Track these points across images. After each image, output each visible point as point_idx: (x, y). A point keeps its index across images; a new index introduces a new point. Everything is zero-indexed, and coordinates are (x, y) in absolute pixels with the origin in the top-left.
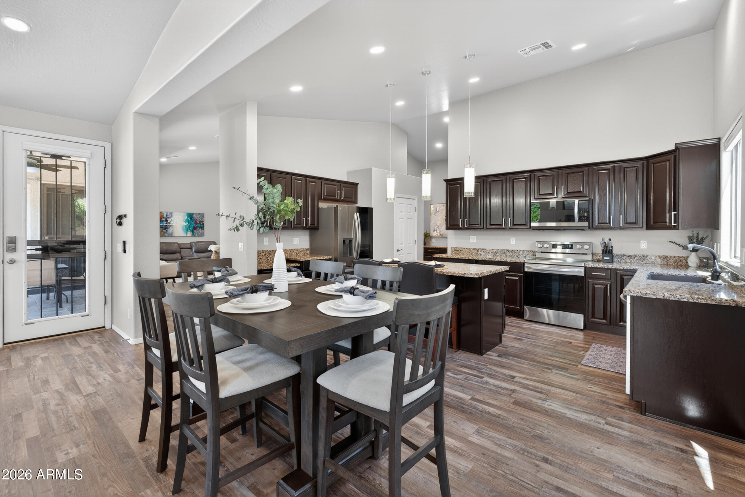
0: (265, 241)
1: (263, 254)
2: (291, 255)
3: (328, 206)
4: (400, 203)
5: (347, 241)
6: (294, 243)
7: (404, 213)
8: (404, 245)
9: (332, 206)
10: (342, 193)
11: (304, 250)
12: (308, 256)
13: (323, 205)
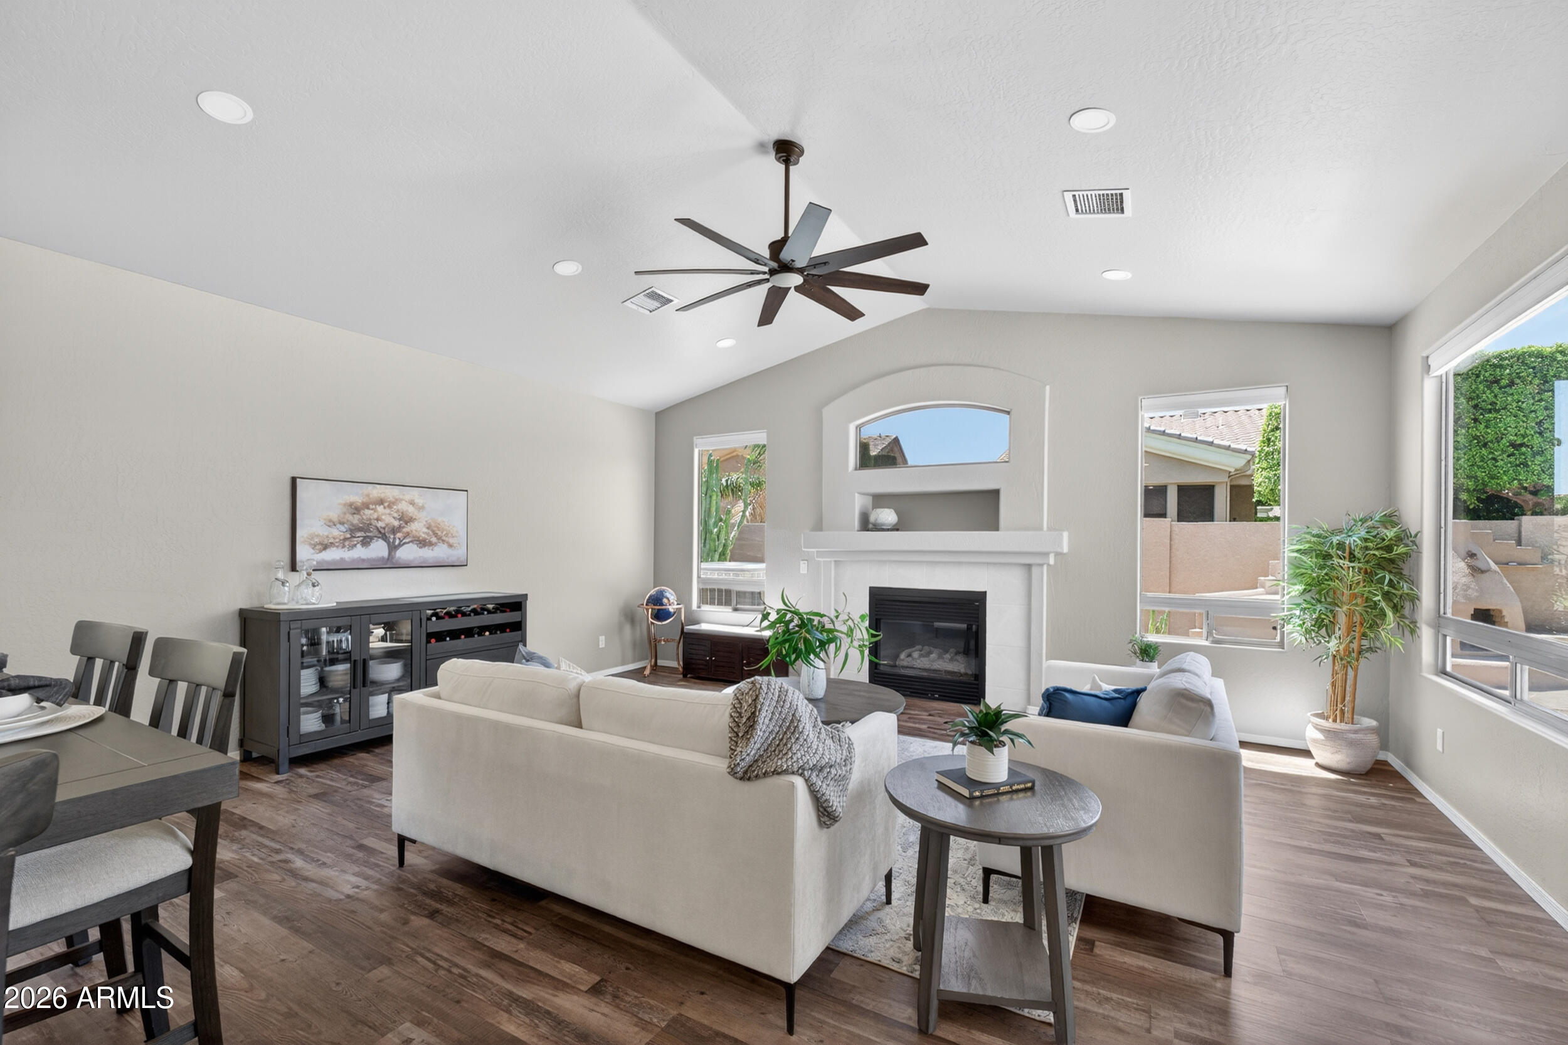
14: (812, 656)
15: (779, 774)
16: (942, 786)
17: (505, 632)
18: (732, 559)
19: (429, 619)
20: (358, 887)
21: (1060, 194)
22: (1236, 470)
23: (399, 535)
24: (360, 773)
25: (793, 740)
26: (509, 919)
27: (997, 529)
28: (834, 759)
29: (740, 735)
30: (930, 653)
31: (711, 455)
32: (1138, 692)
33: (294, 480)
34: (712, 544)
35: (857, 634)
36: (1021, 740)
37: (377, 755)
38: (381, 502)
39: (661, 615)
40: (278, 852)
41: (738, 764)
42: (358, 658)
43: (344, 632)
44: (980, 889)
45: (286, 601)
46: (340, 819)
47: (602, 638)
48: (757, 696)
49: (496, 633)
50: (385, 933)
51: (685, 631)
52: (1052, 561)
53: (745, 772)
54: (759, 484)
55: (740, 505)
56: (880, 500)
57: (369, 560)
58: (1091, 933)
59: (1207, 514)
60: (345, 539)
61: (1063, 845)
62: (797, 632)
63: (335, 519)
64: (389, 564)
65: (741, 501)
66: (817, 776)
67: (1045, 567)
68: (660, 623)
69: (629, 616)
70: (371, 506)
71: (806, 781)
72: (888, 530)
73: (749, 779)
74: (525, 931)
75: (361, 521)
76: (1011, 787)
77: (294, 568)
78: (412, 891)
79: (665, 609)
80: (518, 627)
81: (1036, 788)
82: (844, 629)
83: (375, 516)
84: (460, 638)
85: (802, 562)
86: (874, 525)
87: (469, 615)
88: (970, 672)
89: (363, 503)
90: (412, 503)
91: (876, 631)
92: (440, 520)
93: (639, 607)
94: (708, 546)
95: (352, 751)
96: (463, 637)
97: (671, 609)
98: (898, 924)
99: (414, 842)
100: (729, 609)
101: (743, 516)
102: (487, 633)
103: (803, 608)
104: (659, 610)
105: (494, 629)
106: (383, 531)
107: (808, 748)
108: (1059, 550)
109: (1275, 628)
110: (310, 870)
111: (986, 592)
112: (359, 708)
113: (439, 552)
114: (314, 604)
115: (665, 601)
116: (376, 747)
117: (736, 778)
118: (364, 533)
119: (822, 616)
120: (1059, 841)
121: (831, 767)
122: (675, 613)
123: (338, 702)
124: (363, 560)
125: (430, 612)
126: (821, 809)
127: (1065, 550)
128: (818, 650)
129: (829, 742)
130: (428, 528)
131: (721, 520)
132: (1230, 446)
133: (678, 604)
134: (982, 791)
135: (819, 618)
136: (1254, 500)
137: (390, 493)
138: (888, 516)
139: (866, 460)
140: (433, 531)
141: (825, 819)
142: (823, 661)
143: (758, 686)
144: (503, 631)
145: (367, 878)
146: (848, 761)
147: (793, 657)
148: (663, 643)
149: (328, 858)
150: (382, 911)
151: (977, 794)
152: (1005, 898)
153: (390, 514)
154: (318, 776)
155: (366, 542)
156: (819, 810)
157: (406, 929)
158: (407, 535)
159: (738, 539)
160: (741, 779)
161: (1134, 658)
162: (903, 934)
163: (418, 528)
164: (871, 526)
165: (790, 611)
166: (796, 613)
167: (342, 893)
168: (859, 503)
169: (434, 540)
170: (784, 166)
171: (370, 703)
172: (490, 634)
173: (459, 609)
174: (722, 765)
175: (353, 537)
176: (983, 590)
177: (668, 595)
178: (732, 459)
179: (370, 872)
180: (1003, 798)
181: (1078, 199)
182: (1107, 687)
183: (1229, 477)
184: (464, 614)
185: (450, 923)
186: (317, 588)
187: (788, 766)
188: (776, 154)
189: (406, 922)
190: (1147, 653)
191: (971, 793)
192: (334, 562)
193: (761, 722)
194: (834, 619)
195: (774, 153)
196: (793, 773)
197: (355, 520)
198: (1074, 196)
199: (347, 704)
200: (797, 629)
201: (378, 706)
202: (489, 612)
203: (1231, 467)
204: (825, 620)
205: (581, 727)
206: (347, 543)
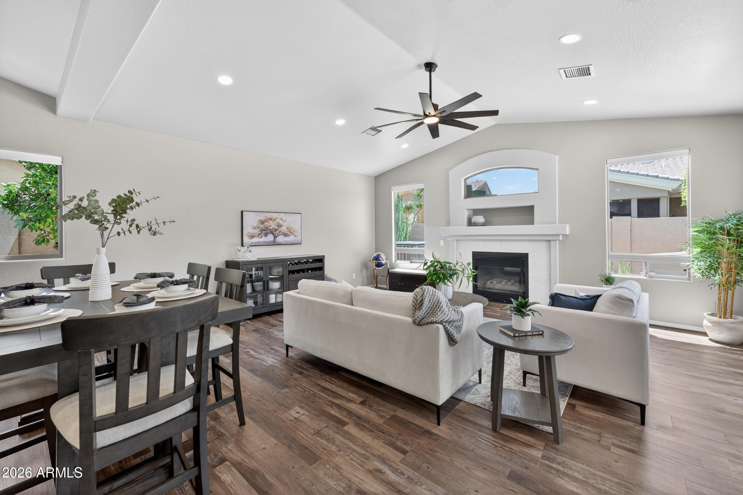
14: (446, 281)
15: (433, 323)
16: (501, 332)
17: (317, 271)
18: (410, 240)
19: (289, 265)
20: (273, 362)
21: (558, 70)
22: (672, 190)
23: (277, 232)
24: (268, 323)
25: (438, 310)
26: (328, 377)
27: (533, 224)
28: (455, 319)
29: (417, 308)
30: (502, 281)
31: (398, 193)
32: (598, 296)
33: (242, 212)
34: (400, 233)
35: (466, 272)
36: (536, 313)
37: (273, 317)
38: (271, 219)
39: (379, 265)
40: (245, 349)
41: (416, 319)
42: (265, 280)
43: (260, 270)
44: (522, 381)
45: (241, 258)
46: (263, 339)
47: (354, 275)
48: (424, 293)
49: (313, 271)
50: (285, 378)
51: (390, 272)
52: (561, 238)
53: (419, 323)
54: (421, 206)
55: (412, 215)
56: (476, 212)
57: (267, 242)
58: (573, 402)
59: (656, 214)
60: (259, 234)
61: (555, 356)
62: (439, 270)
63: (255, 226)
64: (274, 244)
65: (413, 213)
66: (448, 325)
67: (558, 241)
68: (378, 268)
69: (365, 266)
70: (268, 221)
71: (444, 326)
72: (481, 226)
73: (421, 325)
74: (334, 382)
75: (264, 227)
76: (532, 333)
77: (242, 245)
78: (292, 365)
79: (381, 262)
80: (321, 269)
81: (544, 334)
82: (461, 269)
83: (269, 225)
84: (300, 273)
85: (441, 241)
86: (474, 223)
87: (303, 264)
88: (521, 291)
89: (265, 220)
90: (282, 219)
91: (476, 270)
92: (291, 225)
93: (369, 261)
94: (398, 234)
95: (264, 315)
96: (301, 272)
97: (383, 262)
98: (484, 391)
99: (292, 347)
100: (409, 262)
101: (414, 220)
102: (310, 271)
103: (442, 260)
104: (378, 262)
105: (313, 269)
106: (271, 230)
107: (444, 314)
108: (565, 233)
109: (685, 270)
110: (257, 355)
111: (528, 253)
112: (266, 299)
113: (291, 239)
114: (249, 259)
115: (381, 259)
116: (272, 314)
117: (415, 324)
118: (265, 231)
119: (451, 263)
120: (553, 354)
121: (454, 322)
122: (385, 264)
123: (259, 296)
124: (265, 242)
125: (289, 262)
126: (450, 338)
127: (568, 233)
128: (449, 278)
129: (453, 312)
130: (287, 229)
131: (404, 222)
132: (668, 177)
133: (386, 260)
134: (519, 334)
135: (449, 265)
136: (682, 205)
137: (275, 215)
138: (480, 219)
139: (470, 193)
140: (289, 230)
141: (452, 342)
142: (451, 283)
143: (424, 289)
144: (316, 271)
145: (276, 360)
146: (461, 320)
147: (438, 281)
148: (380, 277)
149: (262, 352)
150: (283, 371)
151: (517, 335)
152: (534, 385)
153: (274, 224)
154: (254, 324)
155: (266, 235)
156: (449, 339)
157: (292, 377)
158: (280, 232)
159: (412, 231)
160: (418, 325)
161: (602, 283)
162: (487, 395)
163: (284, 229)
164: (472, 224)
165: (436, 262)
166: (439, 262)
167: (268, 364)
168: (466, 214)
169: (289, 233)
170: (429, 73)
171: (270, 298)
172: (311, 271)
173: (299, 262)
174: (410, 320)
175: (261, 233)
176: (527, 253)
177: (382, 256)
178: (408, 195)
179: (277, 358)
180: (529, 338)
181: (567, 72)
182: (582, 294)
183: (669, 193)
184: (301, 263)
185: (306, 376)
186: (251, 253)
187: (436, 320)
188: (426, 68)
189: (292, 375)
190: (609, 281)
191: (514, 334)
192: (255, 243)
193: (425, 303)
194: (456, 265)
195: (425, 68)
196: (438, 323)
197: (262, 226)
198: (565, 70)
199: (262, 297)
200: (439, 269)
201: (272, 299)
202: (311, 263)
203: (670, 188)
204: (451, 265)
205: (353, 305)
206: (260, 236)
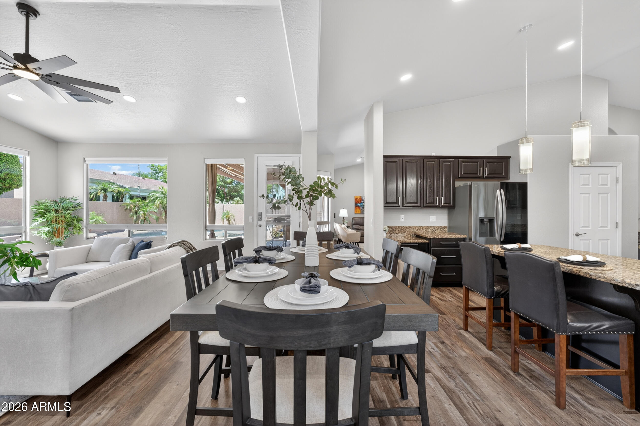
0: (401, 218)
1: (399, 229)
2: (427, 232)
3: (463, 184)
4: (581, 174)
5: (486, 221)
6: (430, 221)
7: (590, 186)
8: (590, 228)
9: (467, 183)
10: (486, 169)
11: (441, 228)
12: (447, 234)
13: (458, 184)
